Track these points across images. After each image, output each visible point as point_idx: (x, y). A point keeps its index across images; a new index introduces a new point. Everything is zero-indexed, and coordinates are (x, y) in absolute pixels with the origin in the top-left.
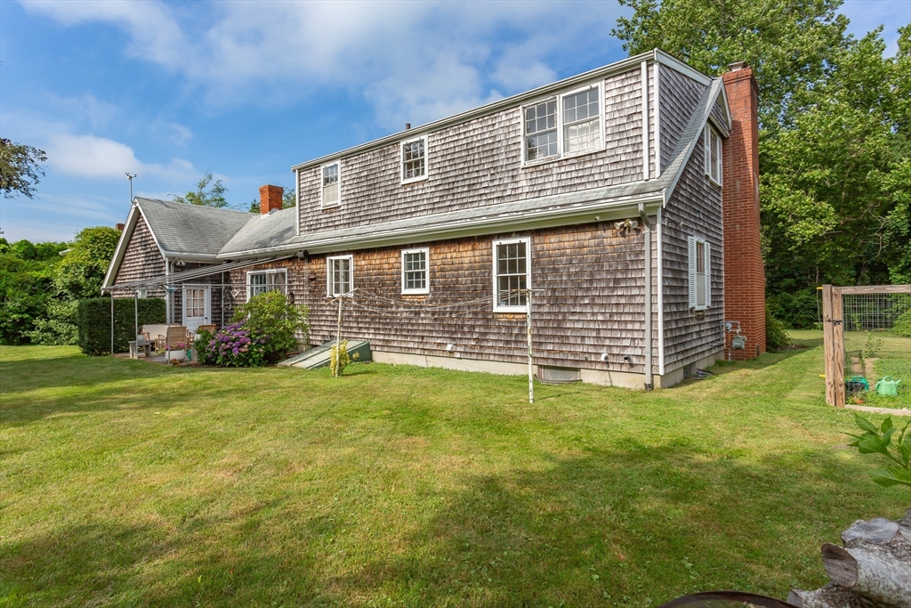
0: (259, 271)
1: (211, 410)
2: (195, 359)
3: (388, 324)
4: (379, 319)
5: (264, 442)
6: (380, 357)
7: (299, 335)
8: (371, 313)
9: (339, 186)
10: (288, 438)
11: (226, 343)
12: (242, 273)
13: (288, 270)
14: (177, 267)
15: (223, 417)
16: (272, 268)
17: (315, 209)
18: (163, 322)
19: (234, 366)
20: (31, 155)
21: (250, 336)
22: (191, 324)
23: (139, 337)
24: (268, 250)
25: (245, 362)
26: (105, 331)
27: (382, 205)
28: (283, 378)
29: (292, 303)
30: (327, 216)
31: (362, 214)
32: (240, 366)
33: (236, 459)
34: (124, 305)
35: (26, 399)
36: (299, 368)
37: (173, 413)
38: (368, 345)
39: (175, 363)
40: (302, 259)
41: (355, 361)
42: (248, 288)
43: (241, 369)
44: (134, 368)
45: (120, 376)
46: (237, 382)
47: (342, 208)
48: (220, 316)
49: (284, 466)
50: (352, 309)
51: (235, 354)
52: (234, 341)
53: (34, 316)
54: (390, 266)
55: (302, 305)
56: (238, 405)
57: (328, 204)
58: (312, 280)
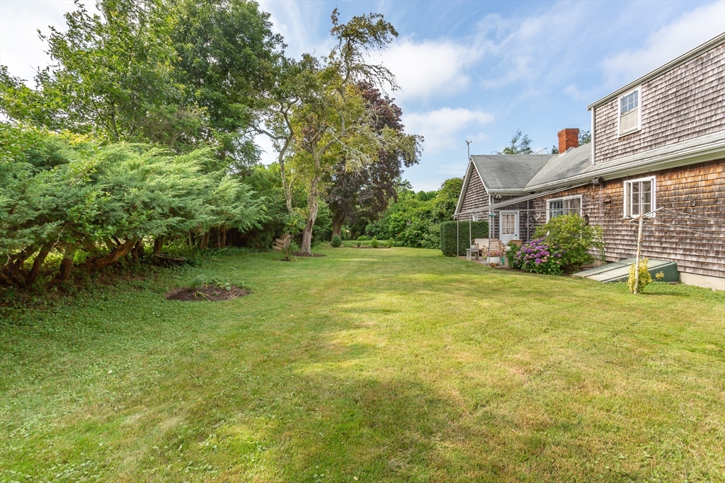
0: (557, 199)
1: (513, 306)
2: (507, 265)
3: (704, 245)
4: (691, 239)
5: (557, 349)
6: (689, 279)
7: (594, 251)
8: (679, 232)
9: (640, 111)
10: (581, 349)
11: (530, 254)
12: (543, 201)
13: (583, 196)
14: (497, 200)
15: (521, 314)
16: (568, 195)
17: (610, 139)
18: (487, 237)
19: (535, 272)
20: (417, 139)
21: (549, 250)
22: (505, 239)
23: (472, 247)
24: (565, 180)
25: (545, 270)
26: (454, 242)
27: (697, 118)
28: (577, 287)
29: (587, 224)
30: (624, 143)
31: (668, 133)
32: (540, 273)
33: (527, 358)
34: (465, 225)
35: (410, 279)
36: (593, 281)
37: (485, 303)
38: (675, 266)
39: (493, 266)
40: (597, 185)
41: (658, 280)
42: (548, 212)
43: (540, 275)
44: (468, 266)
45: (458, 271)
46: (536, 286)
47: (643, 132)
48: (526, 234)
49: (575, 381)
50: (653, 229)
51: (537, 263)
52: (535, 253)
53: (423, 232)
54: (709, 183)
55: (597, 226)
56: (535, 306)
57: (625, 131)
58: (607, 203)
